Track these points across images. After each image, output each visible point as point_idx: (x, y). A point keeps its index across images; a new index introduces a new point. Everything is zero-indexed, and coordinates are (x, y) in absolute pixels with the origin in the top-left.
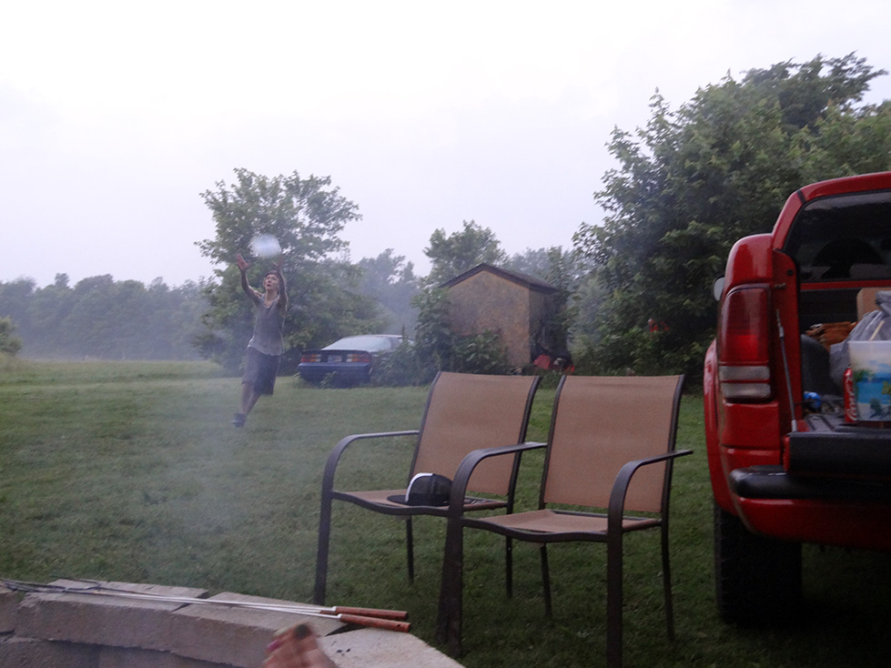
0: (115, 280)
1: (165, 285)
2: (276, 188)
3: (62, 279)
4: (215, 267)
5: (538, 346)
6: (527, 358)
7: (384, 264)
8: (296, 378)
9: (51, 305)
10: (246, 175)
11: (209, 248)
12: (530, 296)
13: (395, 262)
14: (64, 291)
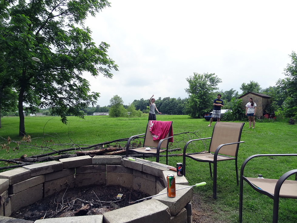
0: (170, 98)
2: (202, 77)
3: (160, 98)
4: (189, 95)
5: (265, 112)
6: (262, 115)
7: (231, 92)
8: (204, 119)
9: (158, 103)
10: (196, 74)
11: (187, 91)
12: (262, 99)
13: (233, 92)
14: (160, 101)
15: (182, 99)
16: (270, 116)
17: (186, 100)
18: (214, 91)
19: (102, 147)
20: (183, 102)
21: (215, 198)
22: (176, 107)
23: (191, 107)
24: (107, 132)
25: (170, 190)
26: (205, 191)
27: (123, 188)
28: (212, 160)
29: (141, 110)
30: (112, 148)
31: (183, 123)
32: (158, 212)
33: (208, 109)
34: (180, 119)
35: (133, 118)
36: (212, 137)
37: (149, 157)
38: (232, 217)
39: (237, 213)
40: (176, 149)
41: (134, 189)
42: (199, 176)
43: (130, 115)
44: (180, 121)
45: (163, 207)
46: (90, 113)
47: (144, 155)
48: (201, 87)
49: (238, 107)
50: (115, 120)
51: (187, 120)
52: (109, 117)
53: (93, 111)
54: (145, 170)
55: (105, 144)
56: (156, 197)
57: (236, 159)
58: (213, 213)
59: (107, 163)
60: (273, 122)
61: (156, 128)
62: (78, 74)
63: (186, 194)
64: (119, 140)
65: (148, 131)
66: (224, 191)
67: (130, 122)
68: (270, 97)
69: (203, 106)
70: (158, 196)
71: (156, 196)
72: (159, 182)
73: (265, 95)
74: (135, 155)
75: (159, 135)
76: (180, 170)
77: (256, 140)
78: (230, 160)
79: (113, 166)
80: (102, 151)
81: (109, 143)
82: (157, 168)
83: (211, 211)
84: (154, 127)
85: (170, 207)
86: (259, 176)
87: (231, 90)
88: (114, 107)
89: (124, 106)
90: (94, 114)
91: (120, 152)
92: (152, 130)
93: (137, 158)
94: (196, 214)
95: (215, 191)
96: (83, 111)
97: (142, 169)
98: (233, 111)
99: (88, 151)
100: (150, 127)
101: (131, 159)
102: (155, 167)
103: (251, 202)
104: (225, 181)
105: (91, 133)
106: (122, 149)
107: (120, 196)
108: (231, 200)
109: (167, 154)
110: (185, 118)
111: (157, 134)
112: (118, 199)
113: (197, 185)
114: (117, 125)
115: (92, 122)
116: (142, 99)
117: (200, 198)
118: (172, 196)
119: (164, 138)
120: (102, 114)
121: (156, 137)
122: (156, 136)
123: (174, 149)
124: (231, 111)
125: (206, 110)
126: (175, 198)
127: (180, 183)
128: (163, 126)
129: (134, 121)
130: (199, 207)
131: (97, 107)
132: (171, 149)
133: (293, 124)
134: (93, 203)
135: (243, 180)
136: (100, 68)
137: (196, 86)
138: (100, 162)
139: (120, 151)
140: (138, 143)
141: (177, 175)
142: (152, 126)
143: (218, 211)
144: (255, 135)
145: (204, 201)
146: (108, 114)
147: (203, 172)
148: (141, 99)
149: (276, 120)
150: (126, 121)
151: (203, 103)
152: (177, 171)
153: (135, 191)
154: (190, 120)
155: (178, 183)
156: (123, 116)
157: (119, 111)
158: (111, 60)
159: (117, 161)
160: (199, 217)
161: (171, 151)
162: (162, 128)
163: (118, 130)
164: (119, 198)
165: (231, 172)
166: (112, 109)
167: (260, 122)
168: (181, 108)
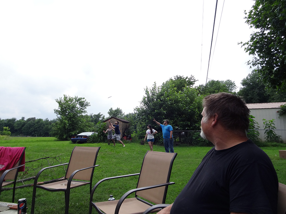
0: (36, 119)
1: (48, 120)
2: (72, 100)
3: (23, 118)
4: (57, 116)
5: (124, 134)
7: (98, 116)
8: (70, 141)
10: (66, 96)
11: (56, 112)
12: (122, 124)
13: (101, 115)
14: (24, 121)
15: (50, 121)
16: (128, 138)
17: (54, 121)
18: (83, 114)
20: (51, 123)
22: (43, 128)
33: (76, 131)
36: (69, 163)
40: (31, 177)
51: (53, 142)
60: (130, 143)
68: (129, 122)
69: (71, 128)
73: (125, 120)
75: (6, 164)
77: (114, 160)
78: (85, 185)
87: (99, 114)
98: (98, 133)
104: (80, 208)
109: (15, 186)
111: (3, 163)
119: (13, 167)
121: (1, 167)
122: (1, 165)
123: (28, 178)
125: (74, 132)
128: (13, 153)
132: (25, 178)
137: (66, 108)
144: (114, 155)
149: (132, 142)
151: (72, 125)
152: (19, 209)
154: (56, 142)
161: (24, 181)
162: (10, 156)
168: (48, 130)
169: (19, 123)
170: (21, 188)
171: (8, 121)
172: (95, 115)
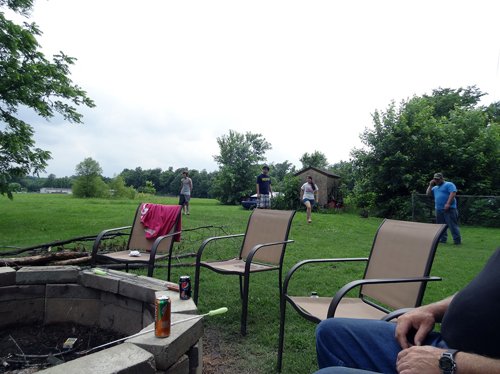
2: (242, 138)
3: (171, 169)
4: (219, 165)
5: (331, 198)
6: (326, 203)
7: (285, 166)
8: (241, 207)
9: (167, 177)
10: (232, 132)
11: (217, 159)
12: (328, 179)
13: (289, 165)
14: (171, 173)
15: (208, 173)
16: (337, 205)
17: (216, 173)
18: (260, 163)
19: (47, 250)
20: (209, 177)
21: (244, 333)
22: (198, 184)
23: (222, 186)
24: (64, 224)
25: (161, 325)
26: (229, 323)
27: (78, 326)
28: (243, 270)
29: (136, 187)
30: (67, 252)
31: (206, 211)
32: (132, 367)
33: (249, 191)
34: (202, 204)
35: (120, 201)
36: (246, 234)
37: (138, 269)
38: (267, 363)
39: (274, 355)
40: (189, 254)
41: (102, 327)
42: (221, 299)
43: (113, 196)
44: (203, 208)
45: (143, 356)
46: (34, 189)
47: (127, 265)
48: (239, 155)
49: (293, 189)
50: (83, 203)
51: (214, 207)
52: (73, 198)
53: (39, 185)
54: (124, 291)
55: (53, 245)
56: (134, 339)
57: (280, 269)
58: (238, 359)
59: (48, 280)
60: (341, 214)
61: (152, 216)
62: (9, 111)
63: (191, 329)
64: (84, 238)
65: (138, 222)
66: (260, 321)
67: (112, 207)
68: (339, 176)
69: (240, 186)
70: (137, 336)
71: (134, 337)
72: (148, 312)
73: (333, 173)
74: (112, 265)
75: (158, 228)
76: (186, 288)
77: (316, 240)
78: (271, 270)
79: (61, 287)
80: (43, 258)
81: (62, 244)
82: (145, 286)
83: (235, 356)
84: (150, 215)
85: (155, 356)
86: (313, 294)
87: (285, 163)
88: (83, 180)
89: (104, 179)
90: (43, 190)
91: (81, 261)
92: (145, 220)
93: (110, 270)
94: (209, 364)
95: (244, 322)
96: (19, 185)
97: (119, 289)
98: (285, 194)
99: (14, 258)
100: (142, 215)
101: (98, 271)
102: (142, 285)
103: (298, 336)
104: (263, 305)
105: (29, 224)
106: (86, 255)
107: (70, 342)
108: (268, 336)
109: (169, 263)
110: (212, 205)
111: (154, 227)
112: (66, 349)
113: (212, 312)
114: (86, 212)
115: (36, 204)
116: (139, 167)
117: (220, 336)
118: (163, 334)
119: (167, 234)
120: (59, 191)
121: (151, 232)
122: (151, 230)
123: (184, 255)
124: (284, 195)
125: (245, 192)
126: (168, 338)
127: (182, 310)
128: (165, 213)
129: (120, 206)
130: (216, 351)
131: (49, 179)
132: (181, 253)
133: (366, 217)
134: (9, 360)
135: (287, 302)
136: (55, 102)
137: (232, 152)
138: (33, 279)
139: (82, 259)
140: (121, 244)
141: (181, 297)
142: (145, 213)
143: (246, 354)
144: (314, 232)
145: (226, 339)
146: (70, 192)
147: (230, 291)
148: (137, 169)
149: (344, 211)
150: (105, 206)
151: (241, 181)
152: (181, 291)
153: (102, 330)
154: (219, 207)
155: (180, 311)
156: (100, 195)
157: (93, 187)
158: (80, 90)
159: (70, 277)
160: (214, 369)
161: (180, 258)
162: (162, 217)
163: (86, 220)
164: (68, 346)
165: (273, 290)
166: (80, 182)
167: (323, 213)
168: (206, 187)
169: (166, 176)
170: (176, 266)
171: (151, 173)
172: (279, 165)
